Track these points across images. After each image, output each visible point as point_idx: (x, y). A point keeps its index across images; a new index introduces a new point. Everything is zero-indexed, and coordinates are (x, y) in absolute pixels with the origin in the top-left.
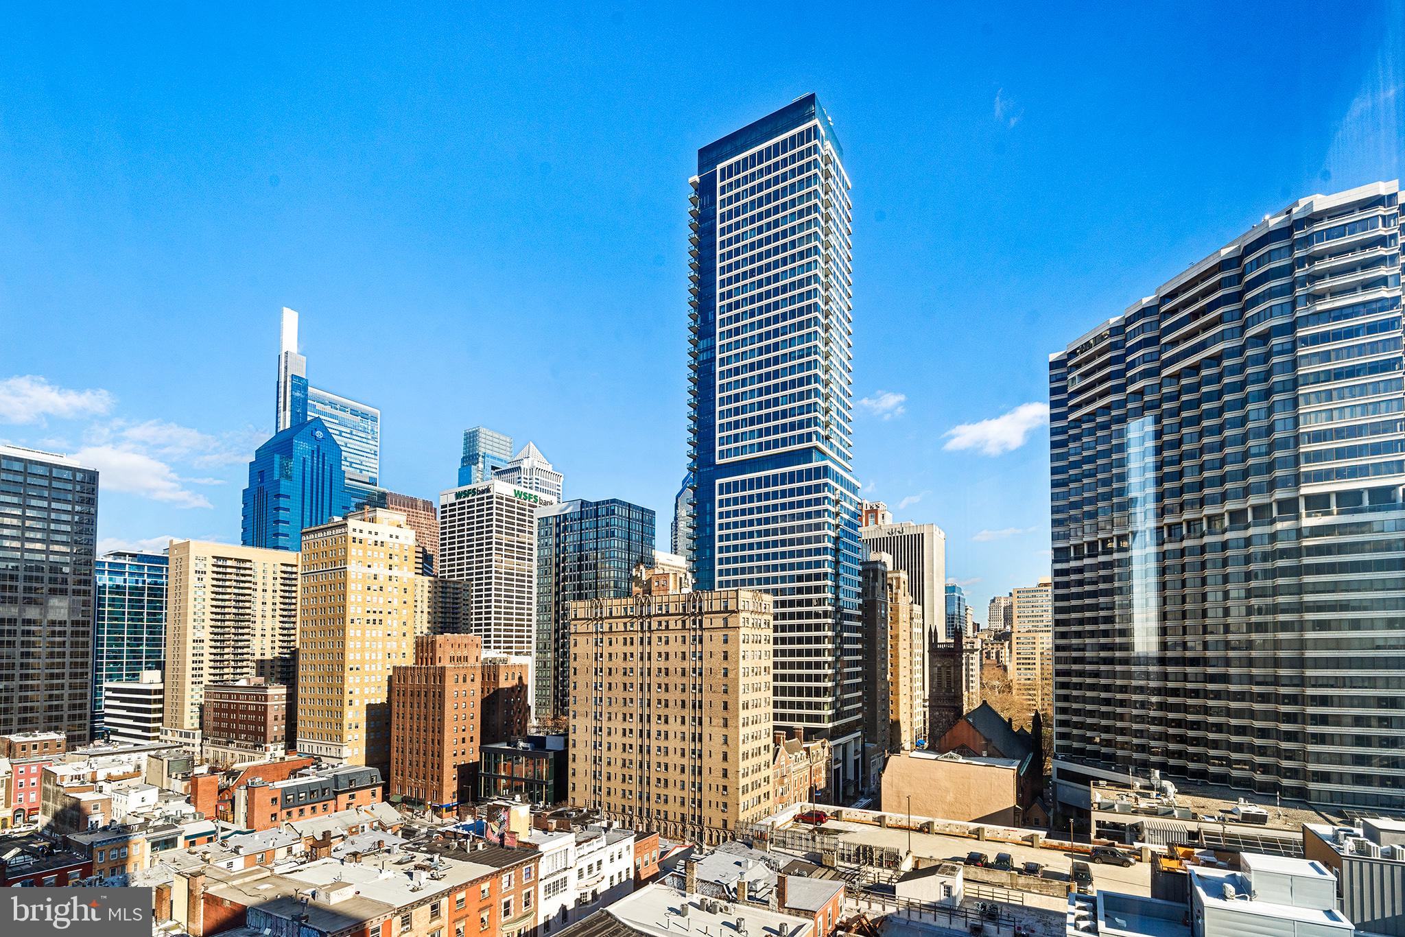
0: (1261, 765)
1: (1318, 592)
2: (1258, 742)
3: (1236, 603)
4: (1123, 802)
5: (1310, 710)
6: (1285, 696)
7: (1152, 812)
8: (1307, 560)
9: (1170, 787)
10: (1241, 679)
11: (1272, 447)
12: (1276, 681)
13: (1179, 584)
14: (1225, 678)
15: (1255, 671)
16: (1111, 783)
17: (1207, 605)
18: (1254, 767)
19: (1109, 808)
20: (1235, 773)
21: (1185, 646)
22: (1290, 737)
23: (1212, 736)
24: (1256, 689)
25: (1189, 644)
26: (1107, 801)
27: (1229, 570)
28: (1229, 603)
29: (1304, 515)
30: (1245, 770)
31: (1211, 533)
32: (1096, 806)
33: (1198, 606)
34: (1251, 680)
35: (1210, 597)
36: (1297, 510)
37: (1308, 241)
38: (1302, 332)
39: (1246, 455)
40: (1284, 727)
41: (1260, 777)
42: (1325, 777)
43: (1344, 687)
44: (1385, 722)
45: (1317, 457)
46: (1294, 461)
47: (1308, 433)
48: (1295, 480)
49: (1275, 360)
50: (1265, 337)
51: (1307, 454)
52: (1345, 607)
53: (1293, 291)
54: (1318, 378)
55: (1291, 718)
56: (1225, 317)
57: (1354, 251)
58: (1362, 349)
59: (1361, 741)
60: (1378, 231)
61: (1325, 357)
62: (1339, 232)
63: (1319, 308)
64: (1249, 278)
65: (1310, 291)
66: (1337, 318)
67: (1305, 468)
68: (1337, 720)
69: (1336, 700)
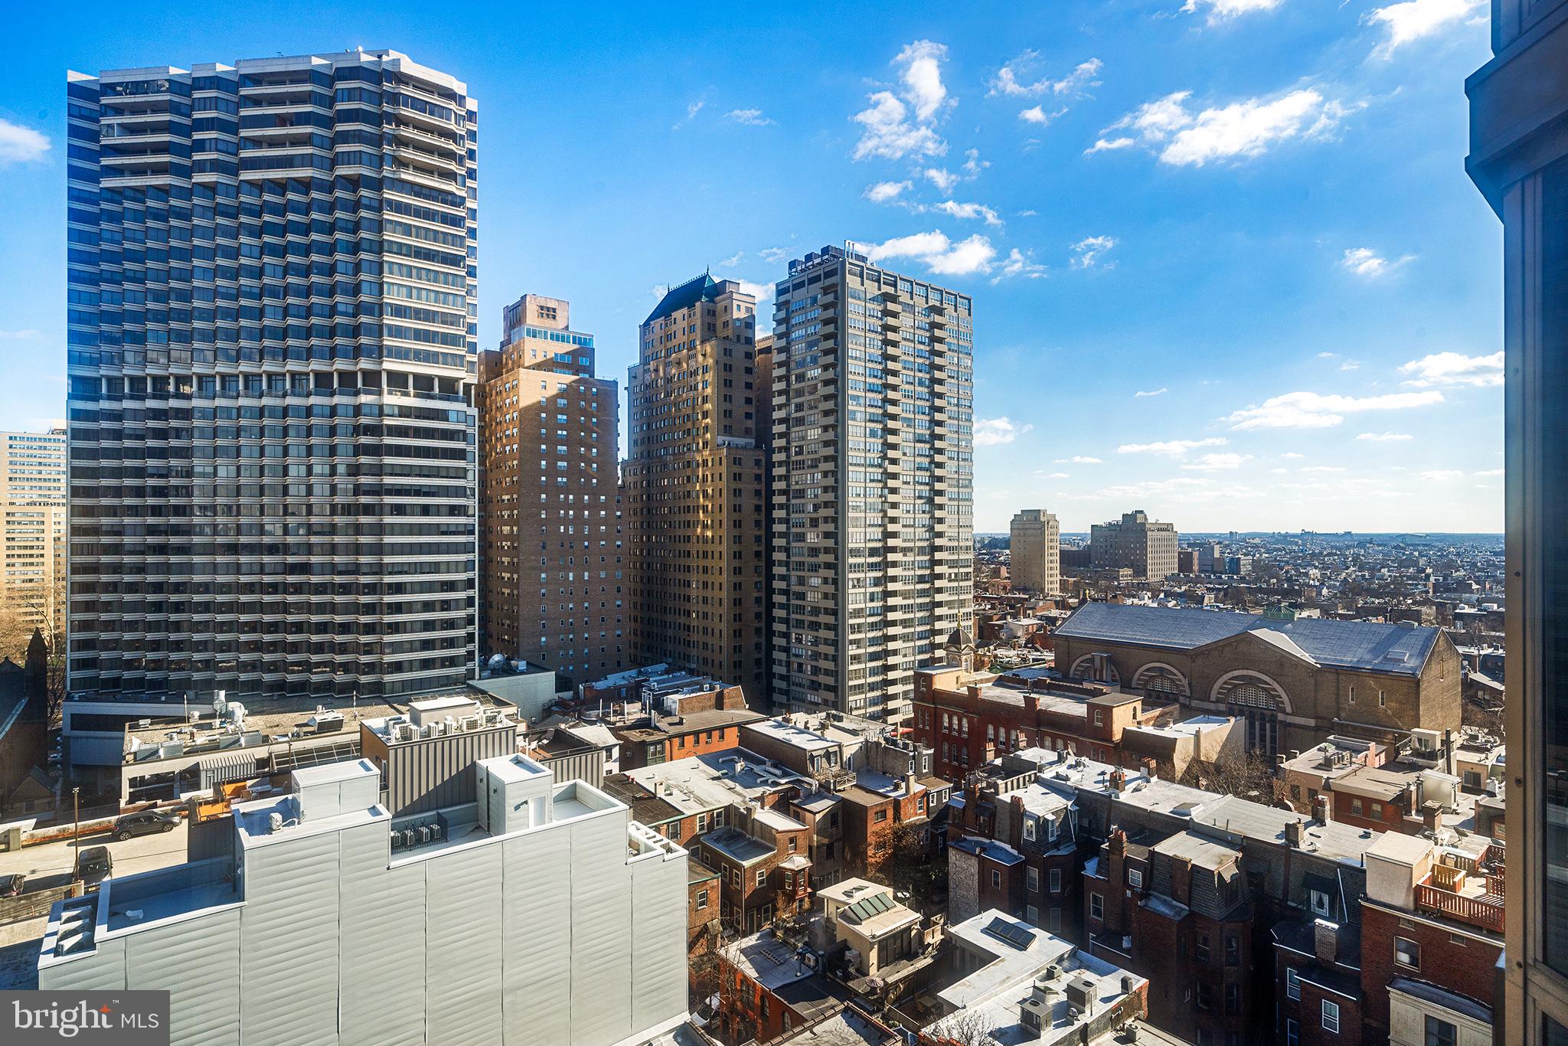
0: (341, 665)
1: (396, 475)
2: (339, 638)
3: (320, 480)
4: (172, 743)
5: (388, 599)
6: (366, 585)
7: (213, 747)
8: (388, 440)
9: (238, 708)
10: (324, 569)
11: (358, 309)
12: (356, 569)
13: (256, 452)
14: (305, 568)
15: (337, 559)
16: (156, 719)
17: (289, 480)
18: (334, 667)
19: (151, 756)
20: (315, 678)
21: (262, 531)
22: (370, 629)
23: (291, 638)
24: (338, 579)
25: (267, 527)
26: (148, 747)
27: (314, 441)
28: (313, 480)
29: (385, 392)
30: (325, 672)
31: (294, 394)
32: (130, 758)
33: (279, 480)
34: (333, 569)
35: (293, 471)
36: (379, 385)
37: (395, 99)
38: (388, 194)
39: (333, 311)
40: (364, 619)
41: (340, 677)
42: (398, 667)
43: (415, 573)
44: (446, 605)
45: (398, 332)
46: (379, 331)
47: (391, 305)
48: (379, 352)
49: (364, 213)
50: (354, 183)
51: (390, 327)
52: (418, 491)
53: (380, 146)
54: (401, 249)
55: (370, 609)
56: (316, 140)
57: (432, 133)
58: (435, 236)
59: (428, 626)
60: (452, 126)
61: (407, 230)
62: (421, 106)
63: (404, 176)
64: (340, 106)
65: (397, 154)
66: (417, 195)
67: (388, 341)
68: (409, 607)
69: (408, 587)
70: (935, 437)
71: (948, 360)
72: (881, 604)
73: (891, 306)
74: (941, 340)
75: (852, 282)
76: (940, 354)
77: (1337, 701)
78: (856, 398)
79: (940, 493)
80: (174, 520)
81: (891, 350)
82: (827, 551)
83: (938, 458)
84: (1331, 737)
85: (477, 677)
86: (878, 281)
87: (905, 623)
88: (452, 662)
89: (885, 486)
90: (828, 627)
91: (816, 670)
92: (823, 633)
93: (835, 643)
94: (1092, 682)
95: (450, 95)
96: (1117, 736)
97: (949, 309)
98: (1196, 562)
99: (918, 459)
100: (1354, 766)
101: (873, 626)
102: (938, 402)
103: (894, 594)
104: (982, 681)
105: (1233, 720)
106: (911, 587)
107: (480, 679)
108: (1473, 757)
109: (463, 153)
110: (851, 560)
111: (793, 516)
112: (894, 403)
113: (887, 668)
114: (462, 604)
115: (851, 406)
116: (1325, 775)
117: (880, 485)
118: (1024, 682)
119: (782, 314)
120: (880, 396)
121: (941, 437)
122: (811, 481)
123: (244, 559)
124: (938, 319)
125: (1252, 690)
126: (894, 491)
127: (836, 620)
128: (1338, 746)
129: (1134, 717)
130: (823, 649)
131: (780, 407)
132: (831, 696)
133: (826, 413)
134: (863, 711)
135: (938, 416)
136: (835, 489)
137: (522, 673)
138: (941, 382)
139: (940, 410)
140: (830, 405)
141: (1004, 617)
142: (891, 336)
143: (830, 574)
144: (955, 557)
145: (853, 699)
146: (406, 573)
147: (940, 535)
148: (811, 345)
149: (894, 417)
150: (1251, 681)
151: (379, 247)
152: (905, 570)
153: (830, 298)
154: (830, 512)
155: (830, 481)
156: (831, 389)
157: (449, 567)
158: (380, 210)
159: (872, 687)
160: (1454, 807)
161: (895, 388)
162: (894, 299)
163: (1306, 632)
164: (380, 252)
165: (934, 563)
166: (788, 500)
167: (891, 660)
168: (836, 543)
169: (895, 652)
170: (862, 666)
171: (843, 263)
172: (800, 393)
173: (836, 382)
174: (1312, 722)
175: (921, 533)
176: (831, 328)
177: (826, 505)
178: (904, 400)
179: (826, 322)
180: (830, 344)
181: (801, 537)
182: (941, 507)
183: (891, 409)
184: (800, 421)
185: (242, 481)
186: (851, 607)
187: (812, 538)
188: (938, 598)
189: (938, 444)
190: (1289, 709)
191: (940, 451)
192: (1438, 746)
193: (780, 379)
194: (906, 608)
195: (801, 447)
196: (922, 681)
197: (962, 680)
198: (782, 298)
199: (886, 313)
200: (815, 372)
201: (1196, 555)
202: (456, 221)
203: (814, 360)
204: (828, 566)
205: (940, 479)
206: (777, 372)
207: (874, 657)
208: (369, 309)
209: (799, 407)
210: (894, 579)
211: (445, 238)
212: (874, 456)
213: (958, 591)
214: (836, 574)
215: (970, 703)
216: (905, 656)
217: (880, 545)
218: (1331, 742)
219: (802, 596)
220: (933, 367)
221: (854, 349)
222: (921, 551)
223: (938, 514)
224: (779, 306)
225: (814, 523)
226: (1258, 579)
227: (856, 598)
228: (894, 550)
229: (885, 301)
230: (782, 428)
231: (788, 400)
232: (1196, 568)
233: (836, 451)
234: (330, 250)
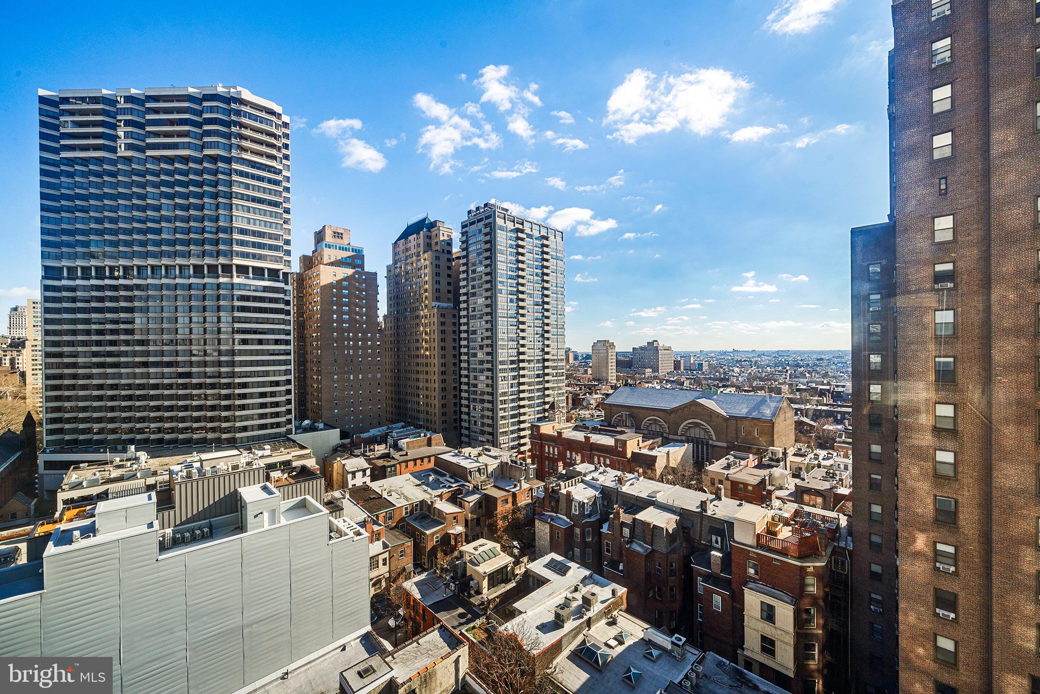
0: (211, 428)
1: (242, 322)
2: (209, 414)
3: (198, 325)
4: (93, 478)
5: (237, 391)
6: (225, 384)
7: (121, 479)
8: (237, 303)
9: (143, 456)
10: (199, 375)
11: (218, 230)
12: (219, 375)
13: (158, 310)
14: (188, 375)
15: (208, 369)
17: (178, 326)
18: (207, 430)
19: (78, 486)
20: (195, 436)
22: (228, 408)
23: (181, 414)
24: (208, 381)
27: (193, 303)
28: (193, 325)
29: (235, 276)
30: (202, 433)
31: (181, 277)
33: (172, 326)
34: (205, 375)
35: (180, 320)
36: (231, 272)
37: (238, 113)
38: (235, 166)
39: (203, 231)
40: (224, 403)
41: (210, 436)
42: (245, 429)
43: (255, 376)
44: (273, 394)
45: (242, 243)
46: (230, 242)
47: (238, 228)
48: (230, 254)
49: (220, 176)
50: (214, 159)
51: (237, 240)
52: (255, 332)
53: (230, 139)
54: (242, 197)
55: (227, 397)
56: (191, 134)
57: (262, 133)
58: (264, 190)
59: (263, 406)
60: (274, 130)
61: (247, 186)
62: (255, 118)
63: (244, 156)
64: (206, 116)
65: (240, 144)
66: (253, 167)
67: (236, 248)
68: (251, 396)
69: (250, 384)
70: (544, 303)
71: (551, 263)
72: (517, 389)
73: (520, 235)
74: (547, 253)
75: (499, 222)
76: (547, 260)
77: (737, 433)
78: (501, 282)
79: (548, 332)
80: (109, 349)
81: (520, 258)
82: (488, 362)
83: (546, 314)
84: (732, 453)
85: (294, 433)
86: (514, 222)
87: (530, 399)
88: (278, 425)
89: (518, 328)
90: (489, 402)
91: (483, 424)
92: (486, 405)
93: (492, 410)
94: (621, 427)
95: (272, 113)
96: (629, 455)
97: (552, 237)
98: (682, 365)
99: (536, 314)
100: (741, 467)
101: (513, 401)
102: (546, 285)
103: (523, 384)
104: (566, 428)
105: (686, 445)
106: (533, 380)
107: (296, 434)
108: (798, 459)
109: (281, 145)
110: (500, 367)
111: (471, 344)
112: (523, 285)
113: (520, 422)
114: (283, 393)
115: (500, 286)
116: (726, 472)
117: (516, 327)
118: (588, 428)
119: (464, 238)
120: (515, 282)
121: (548, 303)
122: (479, 325)
123: (152, 370)
124: (545, 242)
125: (697, 430)
126: (523, 331)
127: (493, 398)
128: (735, 457)
129: (638, 445)
130: (486, 413)
131: (464, 287)
132: (490, 438)
133: (487, 290)
134: (507, 445)
135: (546, 292)
136: (491, 330)
137: (321, 430)
138: (547, 275)
139: (547, 289)
140: (488, 286)
141: (585, 394)
142: (520, 250)
143: (489, 374)
144: (556, 364)
145: (501, 439)
146: (249, 377)
147: (548, 353)
148: (479, 254)
149: (523, 293)
150: (697, 425)
151: (230, 196)
152: (530, 372)
153: (488, 230)
154: (489, 342)
155: (489, 326)
156: (488, 278)
157: (275, 373)
158: (230, 175)
159: (512, 432)
160: (787, 486)
161: (523, 277)
162: (522, 231)
163: (723, 400)
164: (231, 198)
165: (545, 367)
166: (468, 335)
167: (522, 418)
168: (492, 358)
169: (524, 414)
170: (507, 421)
171: (495, 211)
172: (474, 279)
173: (492, 274)
174: (725, 445)
175: (538, 352)
176: (488, 246)
177: (488, 338)
178: (528, 284)
179: (486, 242)
180: (488, 254)
181: (475, 355)
182: (548, 339)
183: (521, 288)
184: (474, 294)
185: (150, 326)
186: (500, 391)
187: (481, 355)
188: (547, 385)
189: (546, 307)
190: (714, 439)
191: (547, 310)
192: (781, 455)
193: (464, 272)
194: (530, 391)
195: (474, 308)
196: (534, 428)
197: (555, 428)
198: (464, 230)
199: (518, 238)
200: (481, 269)
201: (682, 362)
202: (277, 183)
203: (481, 262)
204: (488, 370)
205: (548, 325)
206: (463, 268)
207: (513, 416)
208: (225, 230)
209: (473, 287)
210: (523, 376)
211: (270, 192)
212: (512, 312)
213: (558, 381)
214: (493, 374)
215: (558, 439)
216: (530, 415)
217: (516, 358)
218: (732, 455)
219: (475, 386)
220: (543, 267)
221: (500, 257)
222: (538, 361)
223: (546, 342)
224: (463, 234)
225: (481, 347)
226: (710, 373)
227: (503, 386)
228: (523, 361)
229: (517, 232)
230: (464, 298)
231: (468, 283)
232: (682, 368)
233: (492, 310)
234: (201, 196)
